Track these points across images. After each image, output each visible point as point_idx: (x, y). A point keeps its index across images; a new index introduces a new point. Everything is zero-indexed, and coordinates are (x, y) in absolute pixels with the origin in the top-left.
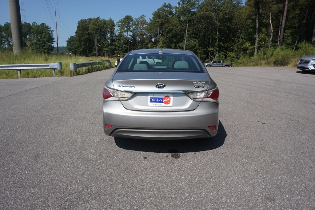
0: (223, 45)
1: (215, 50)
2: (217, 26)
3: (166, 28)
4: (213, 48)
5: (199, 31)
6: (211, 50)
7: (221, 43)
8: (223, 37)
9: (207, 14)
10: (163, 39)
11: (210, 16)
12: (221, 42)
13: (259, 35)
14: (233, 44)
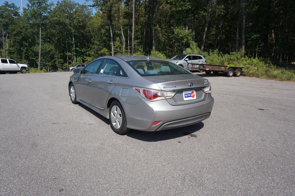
0: (80, 50)
1: (72, 55)
2: (72, 32)
3: (13, 30)
4: (71, 53)
5: (53, 35)
6: (68, 55)
7: (78, 49)
8: (78, 42)
9: (62, 20)
10: (9, 41)
11: (64, 22)
12: (77, 47)
13: (114, 43)
14: (89, 49)
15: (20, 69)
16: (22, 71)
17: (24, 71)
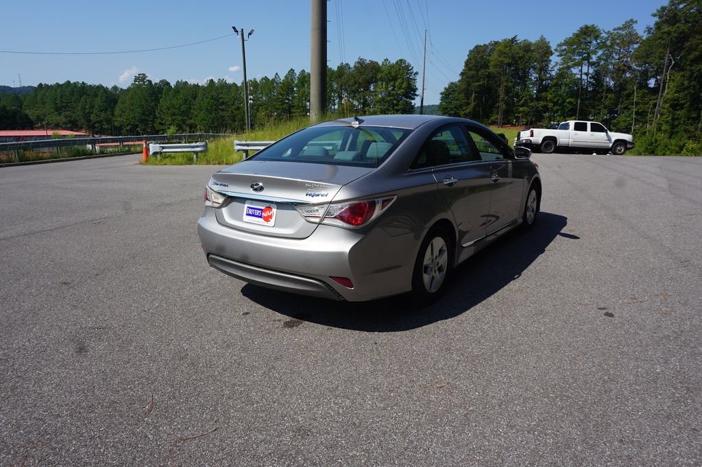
10: (679, 78)
15: (611, 145)
16: (615, 149)
17: (621, 151)
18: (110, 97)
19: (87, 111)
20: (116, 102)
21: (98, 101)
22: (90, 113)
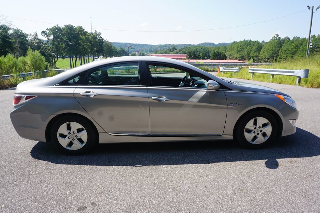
18: (259, 46)
19: (249, 52)
20: (261, 48)
21: (254, 48)
22: (250, 53)
